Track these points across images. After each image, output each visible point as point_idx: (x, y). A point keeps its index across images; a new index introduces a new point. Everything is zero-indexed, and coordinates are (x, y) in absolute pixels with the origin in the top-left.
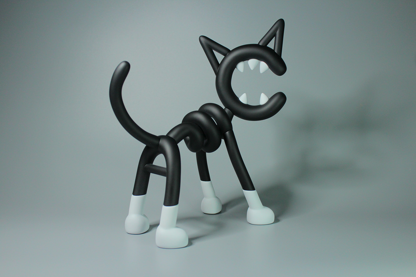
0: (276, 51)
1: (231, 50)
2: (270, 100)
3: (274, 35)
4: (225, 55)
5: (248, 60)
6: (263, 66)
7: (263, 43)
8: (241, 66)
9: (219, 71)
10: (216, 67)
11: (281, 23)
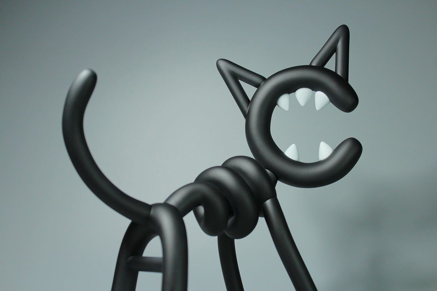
0: (339, 73)
1: (267, 78)
2: (336, 151)
3: (333, 50)
4: (258, 86)
5: (295, 91)
6: (321, 97)
7: (319, 63)
8: (284, 101)
9: (249, 111)
10: (244, 104)
11: (345, 31)
